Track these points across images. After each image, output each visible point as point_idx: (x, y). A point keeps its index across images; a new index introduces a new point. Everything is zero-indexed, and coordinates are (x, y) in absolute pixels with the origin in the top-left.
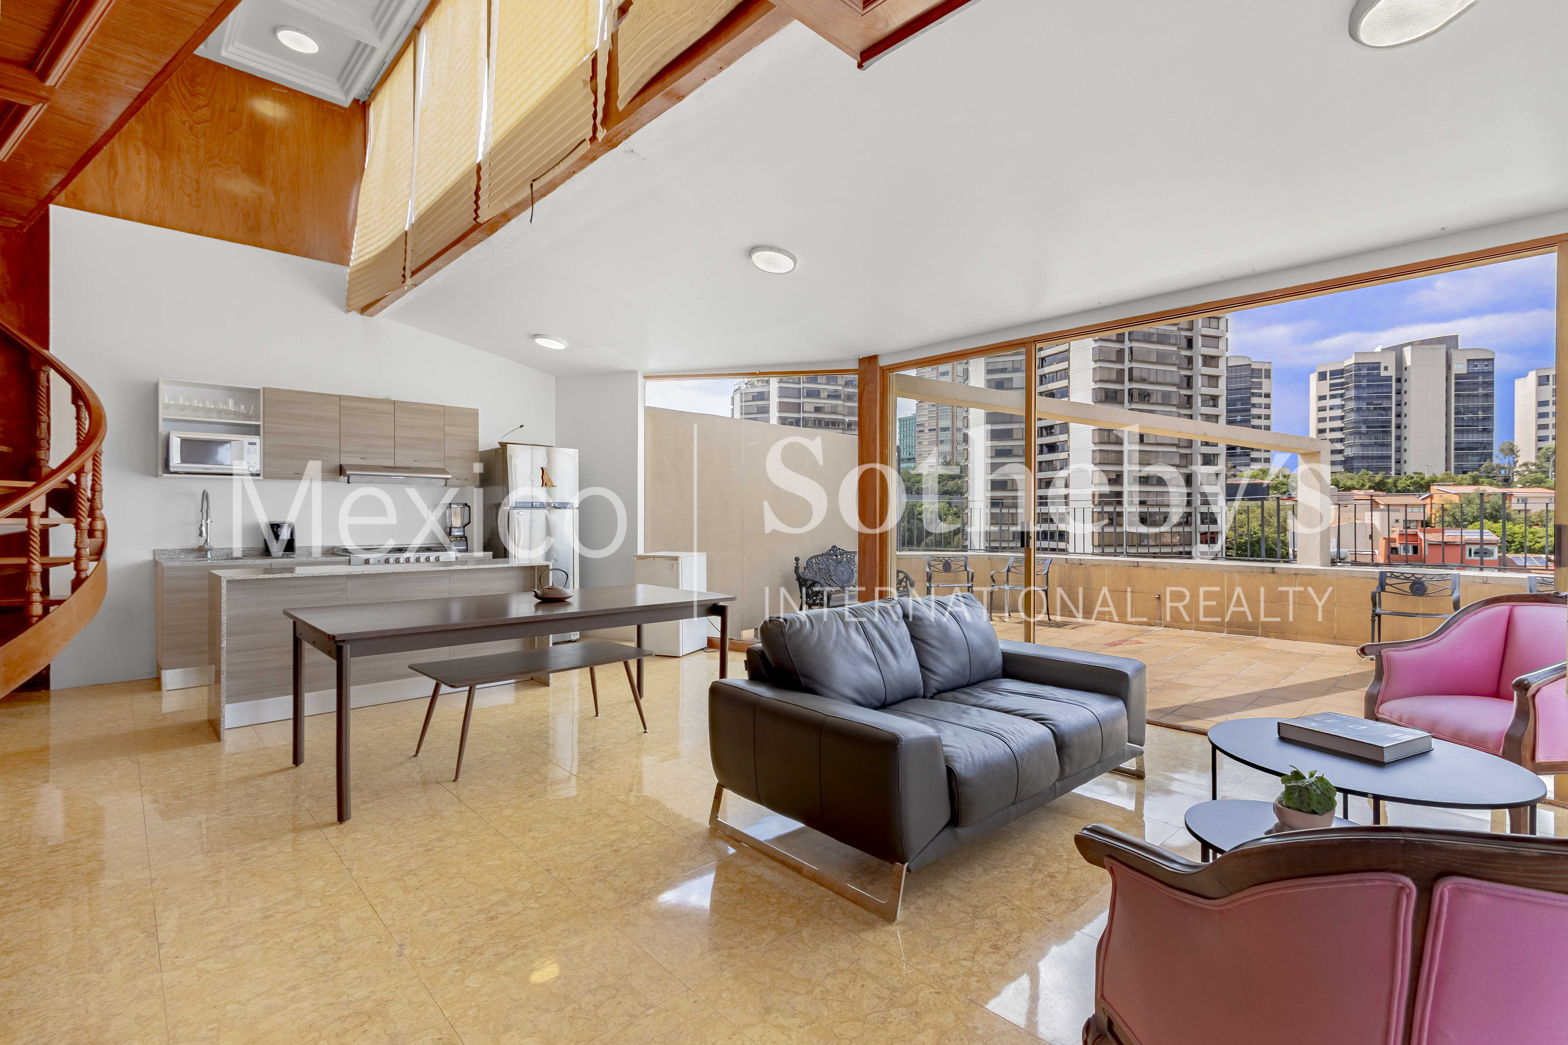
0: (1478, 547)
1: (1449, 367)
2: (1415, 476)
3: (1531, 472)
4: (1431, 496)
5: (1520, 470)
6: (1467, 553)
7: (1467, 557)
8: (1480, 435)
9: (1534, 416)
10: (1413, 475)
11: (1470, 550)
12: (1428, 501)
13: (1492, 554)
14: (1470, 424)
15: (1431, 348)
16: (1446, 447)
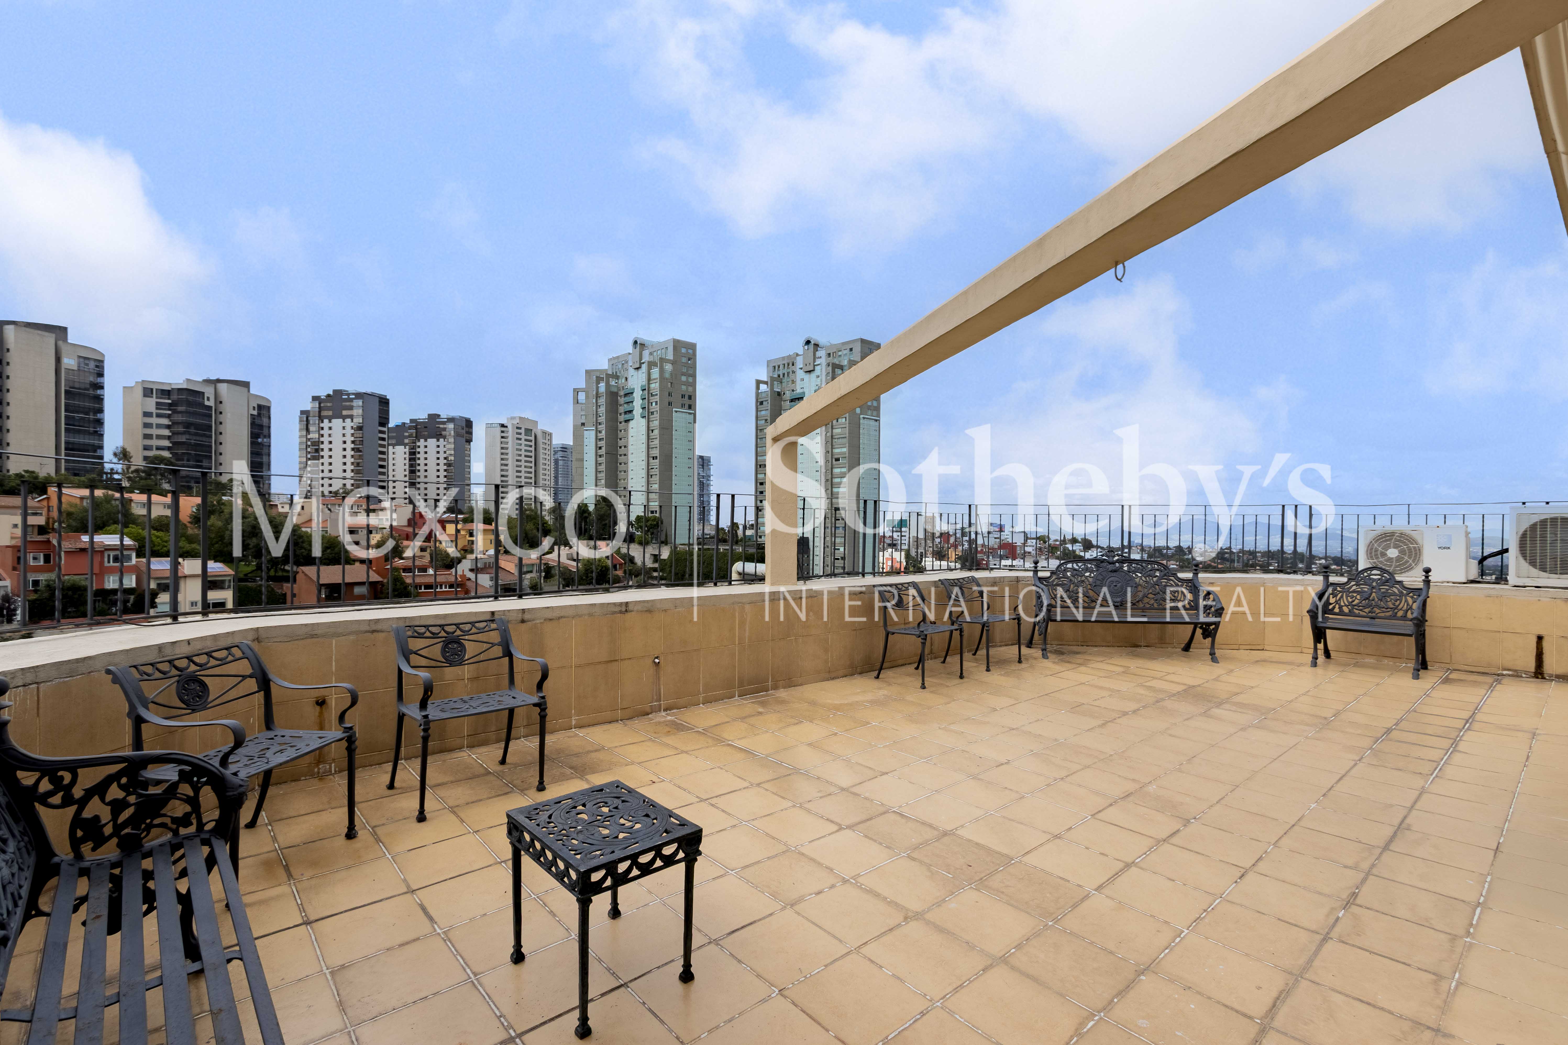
0: (118, 553)
1: (58, 360)
2: (26, 475)
3: (141, 478)
4: (48, 499)
5: (132, 475)
6: (106, 560)
7: (106, 564)
8: (92, 437)
9: (140, 425)
10: (23, 473)
11: (109, 556)
12: (45, 503)
13: (130, 559)
14: (81, 424)
15: (38, 334)
16: (56, 445)
